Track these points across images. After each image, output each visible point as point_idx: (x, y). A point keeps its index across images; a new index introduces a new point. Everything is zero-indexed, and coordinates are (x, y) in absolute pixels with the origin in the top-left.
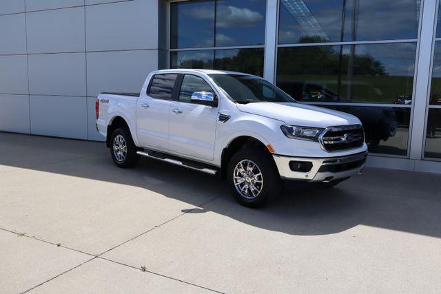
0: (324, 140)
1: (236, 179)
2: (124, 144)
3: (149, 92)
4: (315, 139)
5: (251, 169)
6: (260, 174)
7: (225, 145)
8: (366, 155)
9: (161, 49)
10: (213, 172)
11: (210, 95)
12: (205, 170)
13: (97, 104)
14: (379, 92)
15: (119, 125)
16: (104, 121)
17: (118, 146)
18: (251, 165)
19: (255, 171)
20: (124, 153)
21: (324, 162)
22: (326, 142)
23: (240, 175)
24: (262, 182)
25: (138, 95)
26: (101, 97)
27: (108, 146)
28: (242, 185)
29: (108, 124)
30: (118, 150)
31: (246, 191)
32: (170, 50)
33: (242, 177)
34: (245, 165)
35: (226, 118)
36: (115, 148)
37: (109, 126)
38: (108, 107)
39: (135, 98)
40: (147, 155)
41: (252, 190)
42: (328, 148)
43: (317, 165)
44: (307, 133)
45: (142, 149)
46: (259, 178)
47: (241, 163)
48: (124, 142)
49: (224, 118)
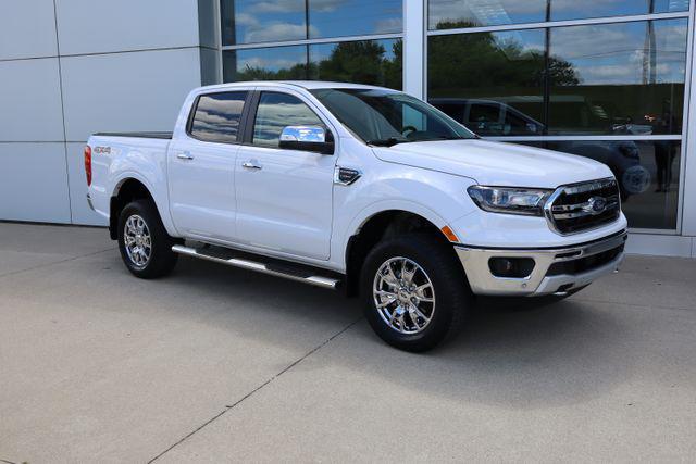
0: (554, 213)
1: (378, 296)
2: (145, 231)
3: (190, 129)
4: (537, 211)
5: (410, 275)
6: (430, 284)
7: (353, 230)
8: (626, 238)
9: (205, 48)
10: (331, 283)
11: (315, 131)
12: (313, 279)
13: (88, 156)
14: (600, 112)
15: (132, 195)
16: (103, 190)
17: (134, 235)
18: (410, 267)
19: (419, 279)
20: (147, 250)
21: (557, 256)
22: (557, 217)
23: (386, 287)
24: (433, 300)
25: (169, 136)
26: (95, 142)
27: (114, 237)
28: (391, 307)
29: (111, 195)
30: (134, 245)
31: (401, 319)
32: (221, 48)
33: (392, 291)
34: (397, 268)
35: (354, 175)
36: (128, 241)
37: (113, 199)
38: (109, 161)
39: (164, 142)
40: (193, 252)
41: (413, 316)
42: (563, 227)
43: (543, 262)
44: (519, 200)
45: (181, 241)
46: (428, 292)
47: (387, 263)
48: (145, 228)
49: (349, 177)
